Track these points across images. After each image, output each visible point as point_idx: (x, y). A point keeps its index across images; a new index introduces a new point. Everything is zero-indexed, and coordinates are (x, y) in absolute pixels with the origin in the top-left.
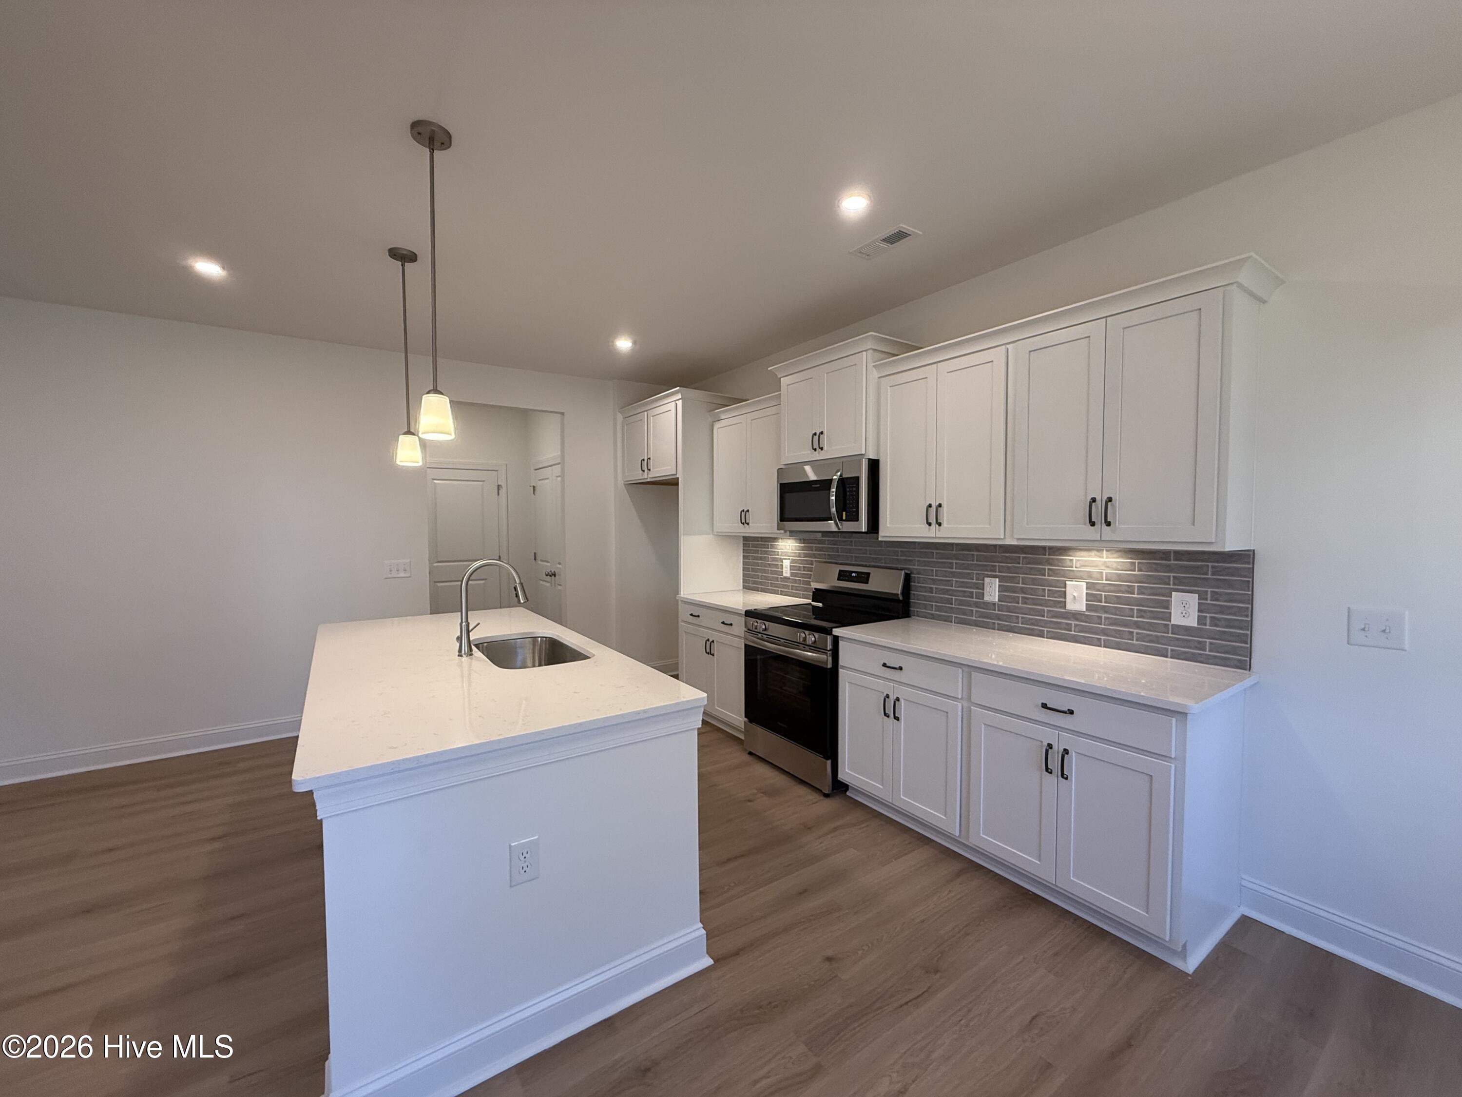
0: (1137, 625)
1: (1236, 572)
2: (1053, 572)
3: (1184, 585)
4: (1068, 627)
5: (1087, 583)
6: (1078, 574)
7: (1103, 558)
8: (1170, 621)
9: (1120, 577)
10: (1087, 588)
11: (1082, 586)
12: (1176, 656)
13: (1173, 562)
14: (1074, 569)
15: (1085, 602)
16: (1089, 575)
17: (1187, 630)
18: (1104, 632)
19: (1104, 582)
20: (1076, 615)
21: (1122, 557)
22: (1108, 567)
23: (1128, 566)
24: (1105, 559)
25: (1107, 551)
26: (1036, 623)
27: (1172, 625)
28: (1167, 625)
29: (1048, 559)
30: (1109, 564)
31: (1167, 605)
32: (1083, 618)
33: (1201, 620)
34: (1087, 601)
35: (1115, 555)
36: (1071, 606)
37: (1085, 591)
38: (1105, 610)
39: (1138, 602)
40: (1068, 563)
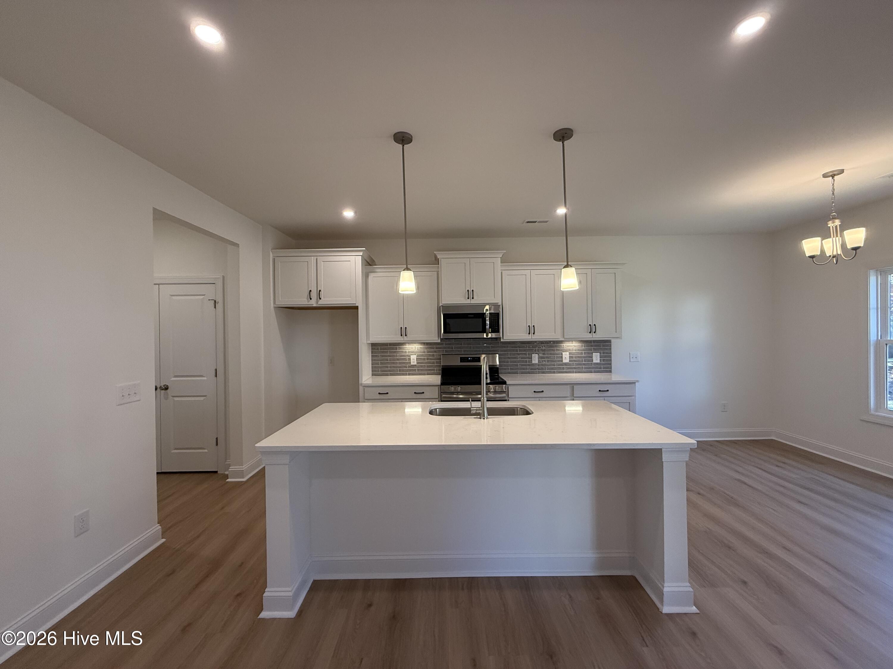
0: (584, 364)
1: (607, 346)
2: (558, 350)
3: (596, 351)
4: (563, 369)
5: (569, 352)
6: (566, 350)
7: (573, 344)
8: (593, 362)
9: (579, 350)
10: (569, 354)
11: (567, 354)
12: (595, 372)
13: (593, 344)
14: (565, 348)
15: (569, 359)
16: (570, 350)
17: (597, 364)
18: (575, 368)
19: (574, 352)
20: (566, 364)
21: (579, 343)
22: (575, 347)
23: (581, 346)
24: (574, 344)
25: (575, 341)
26: (552, 369)
27: (594, 363)
28: (592, 363)
29: (555, 346)
30: (575, 346)
31: (592, 357)
32: (568, 365)
33: (600, 360)
34: (569, 358)
35: (577, 343)
36: (565, 361)
37: (568, 356)
38: (575, 361)
39: (584, 357)
40: (563, 346)
